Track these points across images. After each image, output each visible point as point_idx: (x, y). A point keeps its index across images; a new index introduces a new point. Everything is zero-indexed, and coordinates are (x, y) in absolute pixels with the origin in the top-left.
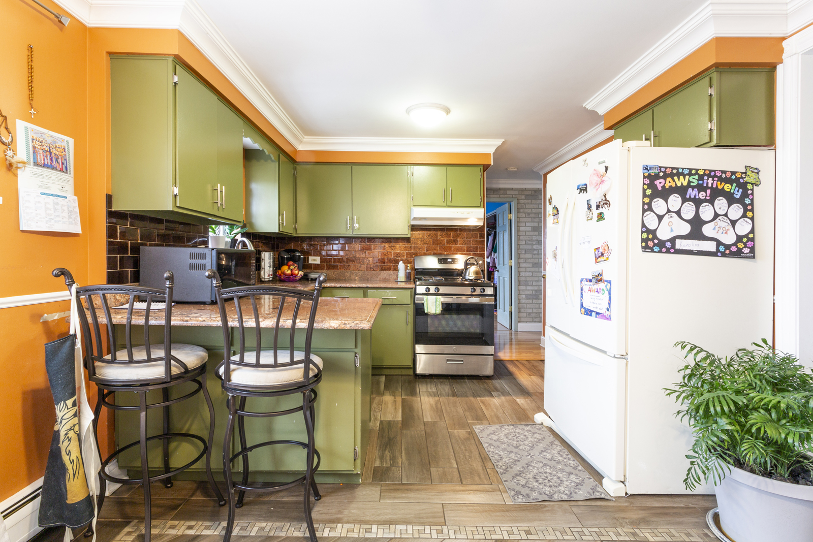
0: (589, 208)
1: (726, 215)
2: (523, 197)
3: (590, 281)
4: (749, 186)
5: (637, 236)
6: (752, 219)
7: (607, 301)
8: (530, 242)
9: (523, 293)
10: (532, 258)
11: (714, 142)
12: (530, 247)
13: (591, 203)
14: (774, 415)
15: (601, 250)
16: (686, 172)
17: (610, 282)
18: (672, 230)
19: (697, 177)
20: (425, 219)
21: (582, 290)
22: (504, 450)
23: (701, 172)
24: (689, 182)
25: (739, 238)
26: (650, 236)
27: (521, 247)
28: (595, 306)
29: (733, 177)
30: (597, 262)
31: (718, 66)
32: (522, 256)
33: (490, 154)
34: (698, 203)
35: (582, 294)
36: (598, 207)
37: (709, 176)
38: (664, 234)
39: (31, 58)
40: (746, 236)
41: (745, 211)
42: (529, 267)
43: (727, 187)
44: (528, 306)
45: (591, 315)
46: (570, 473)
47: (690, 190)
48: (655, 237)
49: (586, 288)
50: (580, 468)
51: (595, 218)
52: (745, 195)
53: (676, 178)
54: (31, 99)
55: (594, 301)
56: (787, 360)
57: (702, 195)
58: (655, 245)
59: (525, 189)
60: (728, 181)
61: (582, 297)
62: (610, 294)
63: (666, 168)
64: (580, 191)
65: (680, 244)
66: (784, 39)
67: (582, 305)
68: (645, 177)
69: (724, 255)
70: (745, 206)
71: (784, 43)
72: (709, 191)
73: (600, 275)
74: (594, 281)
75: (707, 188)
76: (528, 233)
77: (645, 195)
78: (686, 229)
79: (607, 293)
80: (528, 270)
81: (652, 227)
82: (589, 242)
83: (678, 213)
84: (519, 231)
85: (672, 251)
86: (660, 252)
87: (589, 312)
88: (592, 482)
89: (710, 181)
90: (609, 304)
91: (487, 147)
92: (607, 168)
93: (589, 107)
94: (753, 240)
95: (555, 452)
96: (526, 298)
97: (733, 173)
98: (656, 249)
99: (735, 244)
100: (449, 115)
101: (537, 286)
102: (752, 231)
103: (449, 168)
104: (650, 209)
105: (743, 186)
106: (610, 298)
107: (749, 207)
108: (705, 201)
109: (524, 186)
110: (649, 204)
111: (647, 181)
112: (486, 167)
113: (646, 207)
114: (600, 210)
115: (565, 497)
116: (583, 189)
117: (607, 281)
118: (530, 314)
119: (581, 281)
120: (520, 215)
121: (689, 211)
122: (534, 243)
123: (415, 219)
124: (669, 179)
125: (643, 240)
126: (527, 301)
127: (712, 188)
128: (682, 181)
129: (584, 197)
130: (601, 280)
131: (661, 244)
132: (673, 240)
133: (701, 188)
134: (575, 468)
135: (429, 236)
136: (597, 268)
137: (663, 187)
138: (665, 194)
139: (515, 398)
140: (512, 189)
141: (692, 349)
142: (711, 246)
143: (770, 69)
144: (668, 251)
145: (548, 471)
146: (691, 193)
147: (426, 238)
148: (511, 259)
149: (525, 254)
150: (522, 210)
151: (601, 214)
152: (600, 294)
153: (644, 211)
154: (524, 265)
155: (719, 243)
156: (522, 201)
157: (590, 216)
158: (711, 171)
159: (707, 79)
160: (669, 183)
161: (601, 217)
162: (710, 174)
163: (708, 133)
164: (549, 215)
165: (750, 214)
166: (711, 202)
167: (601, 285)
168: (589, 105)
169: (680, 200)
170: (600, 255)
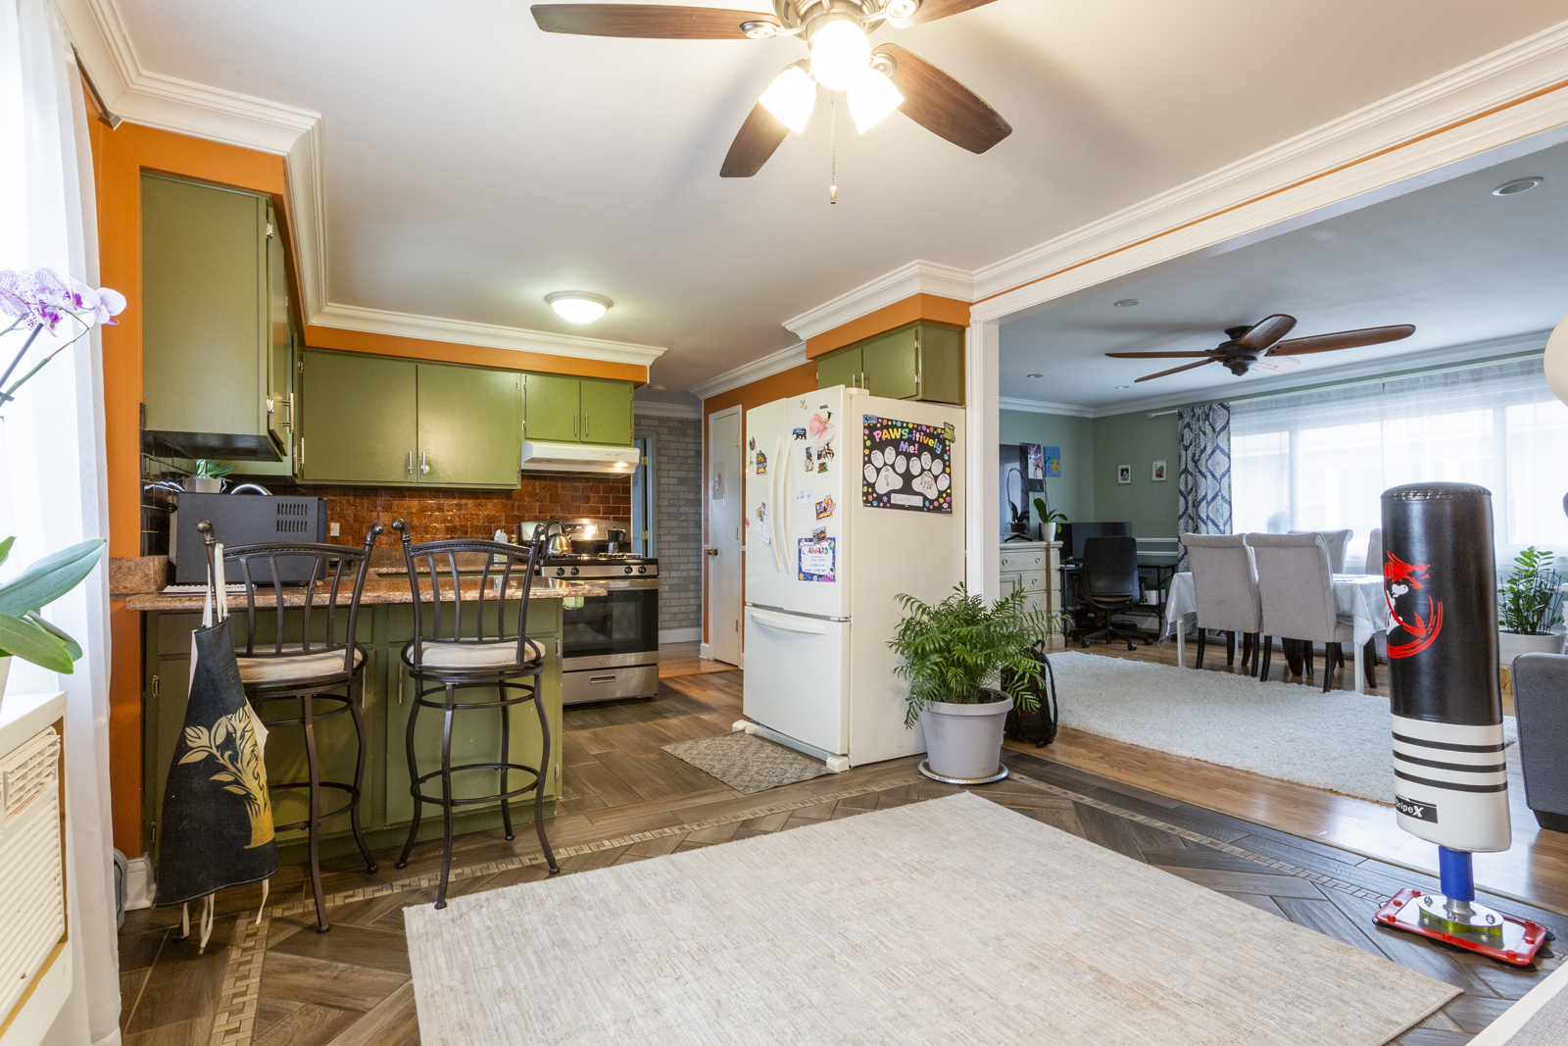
0: (809, 456)
1: (930, 470)
2: (665, 431)
3: (811, 540)
4: (947, 443)
5: (859, 489)
6: (949, 475)
7: (831, 561)
8: (675, 502)
9: (665, 583)
10: (679, 527)
11: (920, 397)
12: (675, 510)
13: (812, 451)
14: (968, 647)
15: (823, 505)
16: (899, 425)
17: (833, 539)
18: (888, 484)
19: (907, 430)
20: (548, 461)
21: (800, 552)
22: (712, 760)
23: (911, 426)
24: (902, 435)
25: (940, 493)
26: (870, 490)
27: (663, 510)
28: (816, 568)
29: (935, 433)
30: (818, 518)
31: (922, 320)
32: (663, 524)
33: (645, 367)
34: (908, 456)
35: (800, 556)
36: (819, 457)
37: (917, 430)
38: (881, 489)
40: (945, 491)
41: (945, 466)
42: (673, 542)
43: (931, 442)
44: (673, 603)
45: (812, 580)
46: (791, 764)
47: (902, 443)
48: (874, 491)
49: (805, 550)
50: (799, 758)
51: (816, 469)
52: (944, 451)
53: (890, 430)
55: (813, 563)
56: (977, 600)
57: (912, 449)
58: (874, 499)
59: (668, 419)
60: (931, 436)
61: (800, 560)
62: (834, 552)
63: (883, 419)
64: (798, 437)
65: (896, 499)
66: (971, 304)
67: (800, 570)
68: (865, 427)
69: (929, 510)
70: (944, 461)
71: (971, 308)
72: (917, 445)
73: (823, 532)
74: (815, 540)
75: (915, 442)
76: (672, 488)
77: (865, 447)
78: (898, 483)
79: (830, 551)
80: (673, 545)
81: (871, 481)
82: (809, 496)
83: (893, 466)
84: (659, 484)
85: (888, 505)
86: (878, 506)
87: (809, 577)
88: (815, 765)
89: (918, 435)
90: (834, 564)
91: (643, 356)
92: (830, 414)
93: (789, 328)
94: (949, 495)
95: (769, 751)
96: (671, 591)
97: (935, 429)
98: (875, 503)
99: (937, 500)
100: (611, 309)
101: (685, 570)
102: (950, 487)
103: (584, 383)
104: (870, 462)
105: (942, 441)
106: (834, 557)
107: (947, 463)
108: (914, 455)
109: (665, 414)
110: (869, 456)
111: (867, 432)
112: (638, 385)
113: (866, 459)
114: (822, 460)
115: (794, 780)
116: (801, 434)
117: (831, 539)
118: (675, 614)
119: (799, 542)
120: (662, 459)
121: (901, 465)
122: (681, 504)
123: (533, 460)
124: (885, 431)
125: (865, 494)
126: (671, 595)
127: (919, 442)
128: (895, 434)
129: (803, 444)
130: (824, 538)
131: (879, 498)
132: (888, 494)
133: (911, 442)
134: (795, 759)
135: (544, 488)
136: (819, 525)
137: (881, 438)
138: (881, 446)
139: (696, 715)
140: (649, 417)
141: (908, 600)
142: (917, 501)
143: (961, 330)
144: (885, 507)
145: (768, 766)
146: (904, 446)
147: (538, 491)
148: (646, 529)
149: (668, 520)
150: (663, 452)
151: (823, 464)
152: (823, 554)
153: (865, 463)
154: (667, 538)
155: (925, 498)
156: (664, 437)
157: (810, 467)
158: (918, 425)
159: (913, 331)
160: (885, 435)
161: (823, 468)
162: (918, 428)
163: (915, 385)
164: (751, 462)
165: (947, 470)
166: (919, 456)
167: (825, 544)
168: (790, 325)
169: (894, 452)
170: (823, 510)
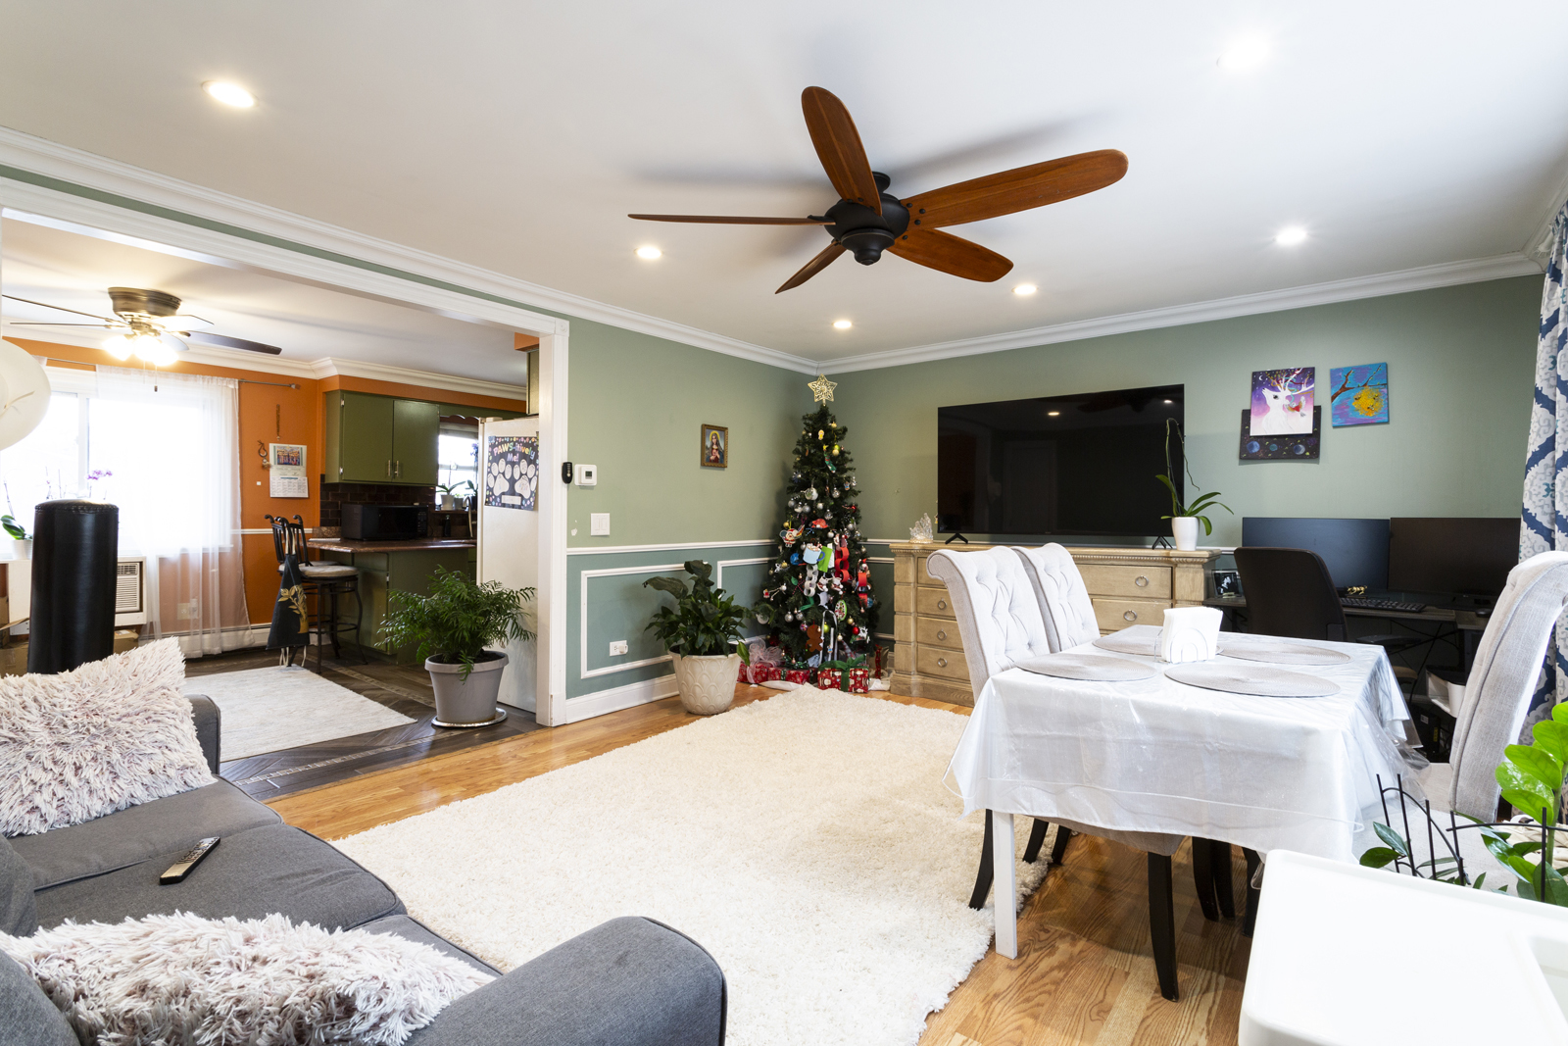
1: (526, 474)
4: (538, 449)
6: (538, 477)
16: (506, 440)
18: (500, 488)
19: (512, 444)
24: (509, 448)
25: (532, 493)
29: (530, 442)
37: (517, 443)
38: (497, 492)
39: (278, 411)
40: (535, 491)
41: (535, 470)
43: (527, 451)
47: (509, 454)
48: (493, 493)
52: (535, 457)
53: (503, 445)
54: (278, 431)
57: (515, 459)
60: (527, 445)
63: (499, 438)
65: (506, 499)
68: (489, 446)
69: (524, 508)
70: (535, 465)
72: (518, 455)
75: (518, 452)
83: (504, 474)
85: (501, 505)
86: (495, 505)
89: (519, 446)
94: (538, 494)
97: (530, 439)
99: (529, 499)
102: (538, 487)
104: (491, 471)
105: (534, 449)
107: (537, 467)
108: (516, 463)
110: (490, 468)
111: (490, 450)
121: (509, 472)
124: (500, 447)
125: (487, 496)
128: (506, 448)
131: (495, 499)
132: (501, 496)
133: (514, 453)
137: (498, 453)
138: (497, 459)
142: (519, 501)
153: (488, 473)
155: (522, 498)
158: (519, 438)
160: (500, 450)
162: (517, 440)
165: (537, 473)
166: (519, 464)
169: (504, 463)
